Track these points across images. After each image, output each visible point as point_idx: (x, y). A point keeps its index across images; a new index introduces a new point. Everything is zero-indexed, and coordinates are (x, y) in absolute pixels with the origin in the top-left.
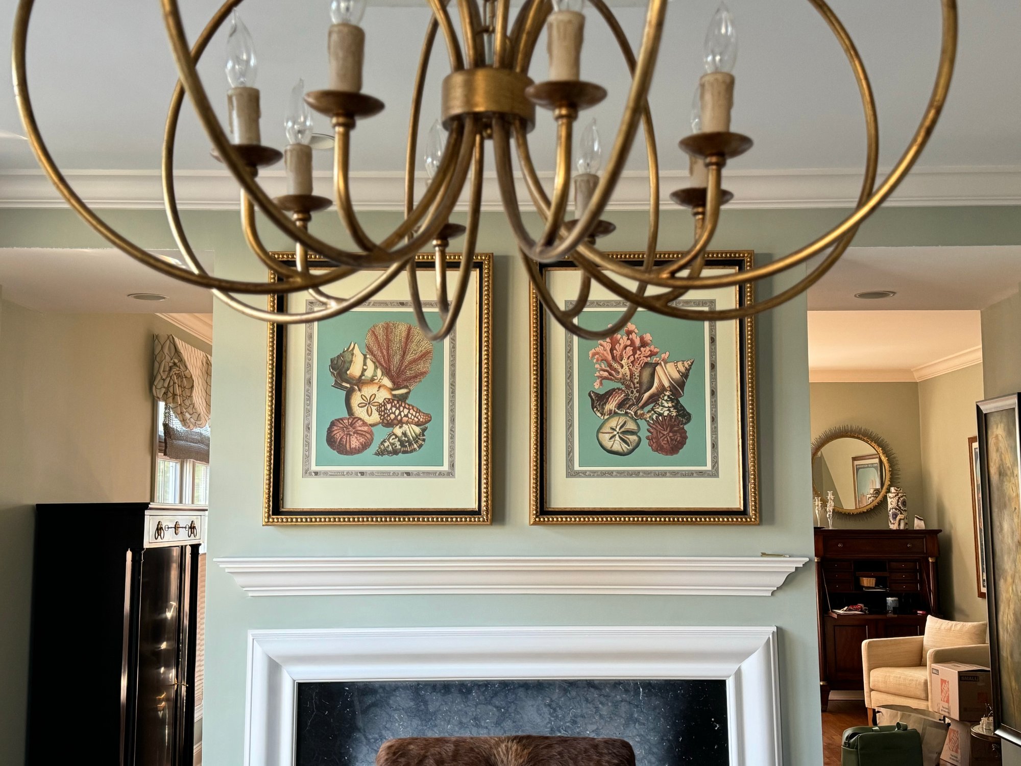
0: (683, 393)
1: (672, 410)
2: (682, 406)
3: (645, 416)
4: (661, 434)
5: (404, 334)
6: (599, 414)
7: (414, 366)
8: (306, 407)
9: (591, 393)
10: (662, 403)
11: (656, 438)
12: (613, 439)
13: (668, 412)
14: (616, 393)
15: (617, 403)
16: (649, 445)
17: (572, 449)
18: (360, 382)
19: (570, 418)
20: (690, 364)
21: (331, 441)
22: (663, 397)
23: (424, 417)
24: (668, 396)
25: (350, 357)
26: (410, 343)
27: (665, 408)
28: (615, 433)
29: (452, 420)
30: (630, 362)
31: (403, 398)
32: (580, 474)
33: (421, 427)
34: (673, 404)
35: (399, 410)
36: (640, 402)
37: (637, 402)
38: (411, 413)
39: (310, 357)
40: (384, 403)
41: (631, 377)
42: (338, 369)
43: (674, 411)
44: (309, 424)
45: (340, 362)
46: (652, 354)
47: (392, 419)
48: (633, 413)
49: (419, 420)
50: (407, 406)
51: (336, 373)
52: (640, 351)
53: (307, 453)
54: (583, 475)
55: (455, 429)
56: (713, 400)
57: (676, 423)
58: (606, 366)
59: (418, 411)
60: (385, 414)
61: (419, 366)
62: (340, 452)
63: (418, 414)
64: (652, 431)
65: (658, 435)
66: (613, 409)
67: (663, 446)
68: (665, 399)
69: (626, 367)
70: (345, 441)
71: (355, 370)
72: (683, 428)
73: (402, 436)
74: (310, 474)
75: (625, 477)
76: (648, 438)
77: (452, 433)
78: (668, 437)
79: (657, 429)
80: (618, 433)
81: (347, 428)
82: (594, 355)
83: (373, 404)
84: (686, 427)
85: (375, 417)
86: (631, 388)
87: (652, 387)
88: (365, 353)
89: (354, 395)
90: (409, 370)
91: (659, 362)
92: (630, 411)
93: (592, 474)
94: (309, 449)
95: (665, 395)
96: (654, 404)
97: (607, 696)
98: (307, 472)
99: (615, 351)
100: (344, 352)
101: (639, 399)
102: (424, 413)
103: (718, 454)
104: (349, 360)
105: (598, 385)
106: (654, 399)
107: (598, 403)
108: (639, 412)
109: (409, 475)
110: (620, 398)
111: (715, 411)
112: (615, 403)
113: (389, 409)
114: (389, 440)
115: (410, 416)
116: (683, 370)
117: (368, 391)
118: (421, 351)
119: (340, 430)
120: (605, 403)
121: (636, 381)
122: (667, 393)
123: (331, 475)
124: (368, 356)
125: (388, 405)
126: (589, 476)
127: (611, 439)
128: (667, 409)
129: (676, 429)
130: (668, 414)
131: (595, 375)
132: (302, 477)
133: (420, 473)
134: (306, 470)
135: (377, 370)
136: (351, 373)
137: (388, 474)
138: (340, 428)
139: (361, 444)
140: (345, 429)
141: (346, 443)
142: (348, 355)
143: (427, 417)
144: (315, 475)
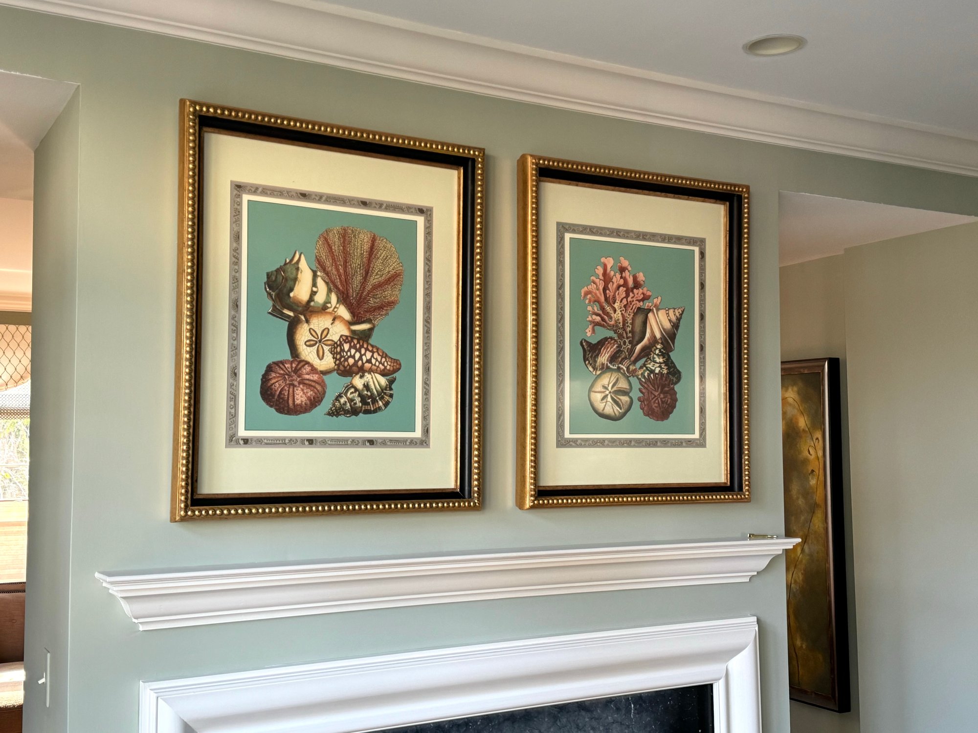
0: (674, 346)
1: (663, 367)
2: (672, 362)
3: (637, 373)
4: (652, 395)
5: (366, 247)
6: (591, 369)
7: (378, 292)
9: (583, 342)
10: (654, 358)
11: (648, 400)
12: (605, 401)
13: (659, 369)
14: (608, 343)
15: (609, 356)
16: (641, 409)
17: (562, 411)
18: (308, 310)
19: (561, 372)
20: (681, 312)
21: (267, 394)
22: (655, 350)
23: (392, 365)
24: (660, 351)
25: (295, 272)
26: (374, 260)
27: (656, 364)
28: (607, 392)
29: (427, 369)
30: (623, 306)
31: (365, 337)
32: (571, 443)
33: (388, 378)
34: (664, 359)
35: (360, 352)
36: (632, 356)
37: (629, 355)
38: (375, 357)
39: (236, 267)
40: (341, 342)
41: (624, 325)
42: (277, 288)
43: (666, 367)
44: (235, 368)
45: (280, 279)
46: (645, 298)
47: (351, 364)
48: (625, 369)
49: (385, 367)
50: (370, 348)
51: (274, 294)
52: (633, 293)
53: (233, 411)
54: (573, 444)
55: (430, 383)
56: (702, 357)
57: (666, 382)
58: (599, 309)
59: (384, 355)
60: (341, 357)
61: (386, 293)
62: (280, 410)
63: (383, 360)
64: (644, 391)
65: (649, 396)
66: (606, 363)
67: (654, 409)
68: (656, 353)
69: (618, 311)
70: (286, 394)
71: (301, 292)
72: (673, 389)
73: (363, 390)
74: (237, 443)
75: (617, 446)
76: (639, 399)
77: (427, 387)
78: (659, 399)
79: (649, 389)
80: (610, 392)
81: (290, 376)
82: (586, 294)
83: (325, 342)
84: (677, 388)
85: (328, 362)
86: (624, 337)
87: (644, 338)
88: (315, 269)
89: (300, 329)
90: (373, 297)
91: (651, 308)
92: (623, 367)
93: (583, 443)
94: (235, 404)
95: (657, 348)
96: (646, 358)
97: (597, 719)
98: (233, 440)
99: (608, 291)
100: (286, 264)
101: (631, 351)
102: (392, 359)
103: (705, 420)
104: (292, 276)
105: (591, 333)
106: (646, 352)
107: (590, 355)
108: (632, 368)
109: (373, 444)
110: (612, 349)
111: (703, 370)
112: (607, 356)
113: (346, 349)
114: (346, 394)
115: (373, 361)
116: (674, 319)
117: (319, 323)
118: (389, 272)
119: (280, 379)
120: (598, 355)
121: (629, 329)
122: (659, 346)
123: (267, 444)
124: (319, 273)
125: (345, 345)
126: (580, 446)
127: (603, 399)
128: (658, 365)
129: (666, 389)
130: (659, 371)
131: (588, 319)
132: (226, 448)
133: (386, 441)
134: (231, 436)
135: (331, 294)
136: (296, 296)
137: (346, 443)
138: (280, 375)
139: (309, 398)
140: (286, 376)
141: (288, 398)
142: (292, 269)
143: (395, 364)
144: (243, 443)
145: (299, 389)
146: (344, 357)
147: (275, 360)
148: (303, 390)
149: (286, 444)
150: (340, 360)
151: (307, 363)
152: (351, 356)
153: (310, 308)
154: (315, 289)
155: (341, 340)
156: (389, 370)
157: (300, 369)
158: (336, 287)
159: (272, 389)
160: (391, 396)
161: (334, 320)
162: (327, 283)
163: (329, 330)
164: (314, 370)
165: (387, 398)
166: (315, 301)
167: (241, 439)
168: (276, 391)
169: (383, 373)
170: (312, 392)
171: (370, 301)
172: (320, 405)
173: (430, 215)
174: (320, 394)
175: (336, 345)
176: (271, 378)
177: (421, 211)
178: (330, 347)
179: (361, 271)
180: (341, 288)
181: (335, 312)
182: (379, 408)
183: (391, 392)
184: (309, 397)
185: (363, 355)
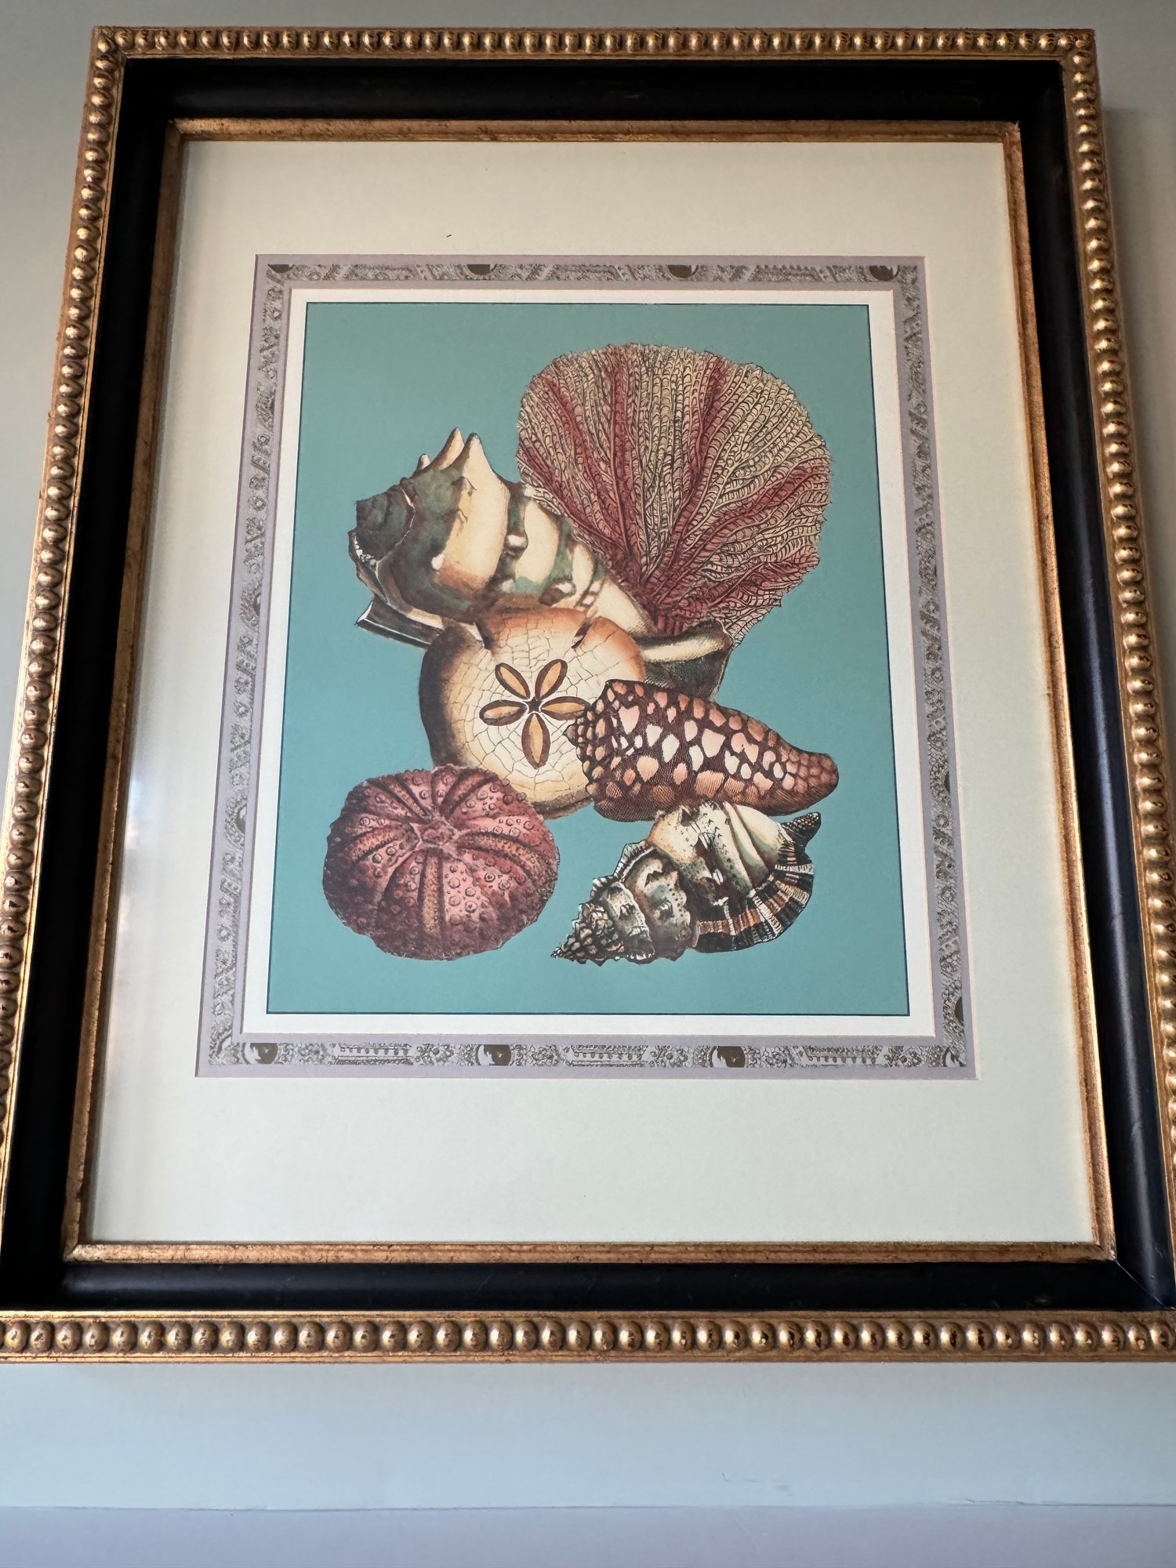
5: (692, 399)
7: (742, 534)
8: (232, 718)
18: (492, 606)
21: (346, 886)
23: (803, 772)
25: (449, 493)
26: (720, 436)
31: (695, 682)
33: (789, 818)
35: (680, 736)
38: (737, 749)
39: (260, 493)
40: (608, 704)
42: (390, 546)
44: (240, 803)
45: (399, 515)
47: (646, 777)
49: (778, 783)
50: (717, 720)
51: (378, 563)
53: (227, 946)
55: (956, 831)
59: (771, 741)
60: (611, 753)
61: (768, 535)
62: (392, 942)
63: (769, 757)
70: (414, 886)
71: (468, 554)
73: (694, 864)
74: (237, 1053)
77: (944, 848)
81: (427, 823)
83: (551, 708)
85: (564, 772)
88: (515, 478)
89: (463, 667)
90: (725, 550)
94: (236, 925)
98: (220, 1047)
100: (419, 472)
102: (800, 752)
104: (446, 505)
109: (740, 1063)
113: (628, 727)
114: (630, 881)
115: (731, 763)
117: (529, 647)
118: (775, 469)
119: (392, 834)
123: (339, 1062)
124: (529, 491)
125: (623, 712)
132: (196, 1075)
133: (794, 1052)
134: (220, 1034)
135: (572, 551)
136: (451, 567)
137: (635, 1058)
138: (394, 823)
139: (496, 900)
140: (415, 826)
141: (421, 898)
142: (439, 487)
143: (814, 771)
144: (259, 1058)
145: (461, 867)
146: (620, 752)
147: (377, 773)
148: (472, 871)
149: (407, 1062)
150: (605, 762)
151: (490, 778)
152: (645, 750)
153: (501, 601)
154: (515, 541)
155: (611, 696)
156: (792, 792)
157: (464, 798)
158: (589, 528)
159: (363, 871)
160: (805, 883)
161: (583, 631)
162: (557, 520)
163: (564, 665)
164: (512, 800)
165: (788, 892)
166: (517, 577)
167: (252, 1045)
168: (379, 876)
169: (765, 803)
170: (505, 877)
171: (712, 564)
172: (533, 921)
173: (914, 281)
174: (534, 881)
175: (590, 716)
176: (365, 834)
177: (880, 273)
178: (572, 722)
179: (676, 474)
180: (607, 531)
181: (588, 607)
182: (761, 930)
183: (805, 870)
184: (494, 893)
185: (691, 744)
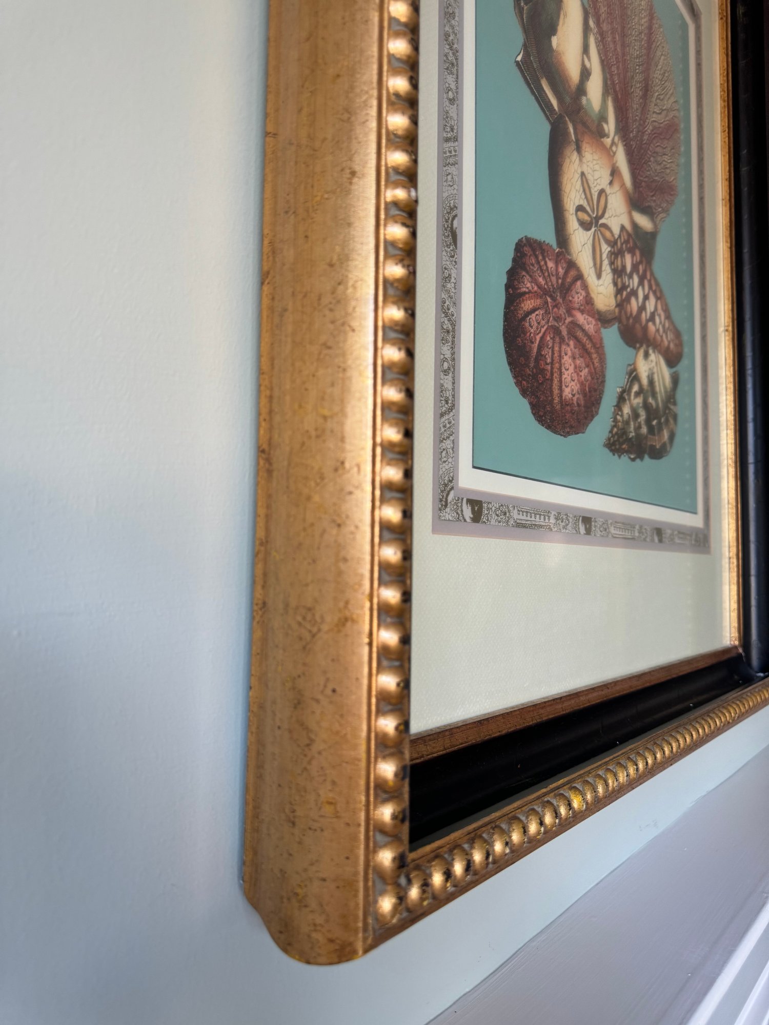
7: (659, 149)
18: (579, 114)
21: (515, 344)
26: (652, 64)
31: (647, 250)
33: (672, 370)
35: (643, 288)
38: (659, 312)
40: (622, 244)
47: (634, 313)
49: (669, 344)
50: (654, 286)
59: (668, 313)
60: (623, 286)
61: (666, 159)
62: (539, 412)
63: (667, 323)
70: (549, 359)
71: (567, 49)
73: (647, 391)
74: (459, 513)
81: (554, 301)
83: (602, 231)
85: (607, 290)
88: (586, 4)
89: (567, 159)
113: (628, 271)
115: (657, 320)
117: (594, 167)
119: (538, 302)
124: (591, 21)
133: (675, 534)
138: (539, 291)
140: (549, 301)
144: (472, 516)
145: (569, 351)
146: (626, 288)
147: (529, 232)
148: (574, 358)
149: (550, 528)
150: (621, 292)
151: (580, 275)
152: (633, 292)
153: (581, 112)
154: (586, 62)
155: (623, 239)
156: (672, 353)
157: (570, 287)
158: (613, 84)
159: (524, 332)
160: (675, 419)
161: (612, 173)
162: (602, 64)
163: (606, 196)
164: (589, 302)
165: (671, 423)
166: (587, 96)
167: (467, 501)
168: (531, 342)
169: (667, 355)
170: (586, 370)
171: (651, 163)
172: (598, 412)
174: (597, 379)
175: (616, 249)
176: (524, 293)
178: (609, 249)
179: (640, 77)
180: (620, 94)
181: (614, 153)
182: (665, 448)
183: (676, 409)
184: (582, 382)
185: (647, 297)
